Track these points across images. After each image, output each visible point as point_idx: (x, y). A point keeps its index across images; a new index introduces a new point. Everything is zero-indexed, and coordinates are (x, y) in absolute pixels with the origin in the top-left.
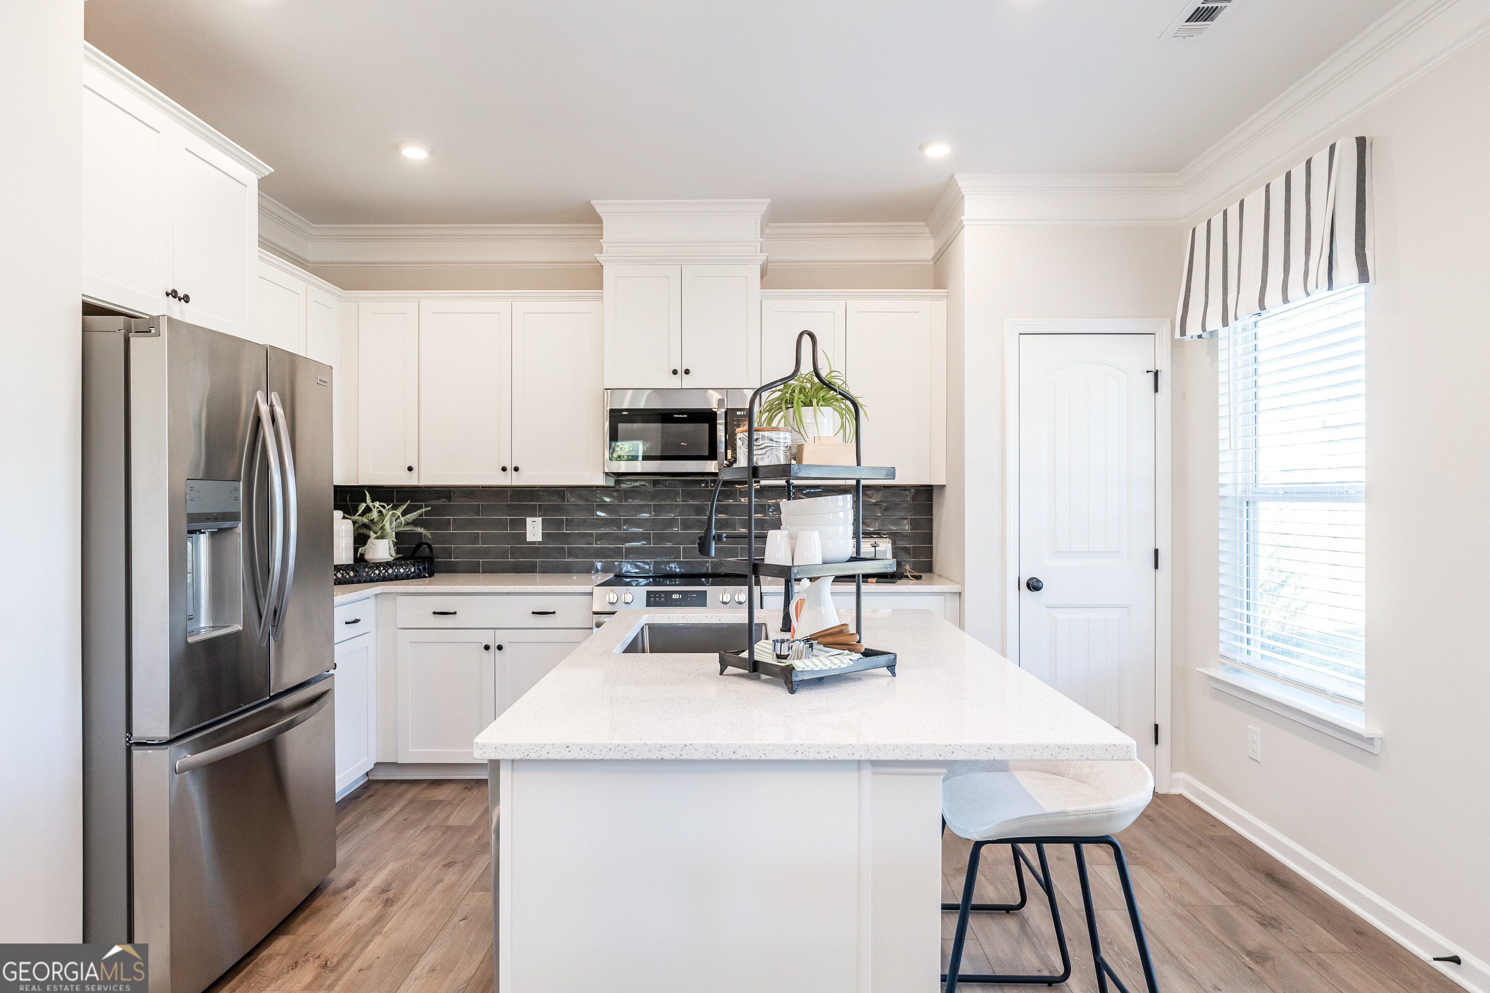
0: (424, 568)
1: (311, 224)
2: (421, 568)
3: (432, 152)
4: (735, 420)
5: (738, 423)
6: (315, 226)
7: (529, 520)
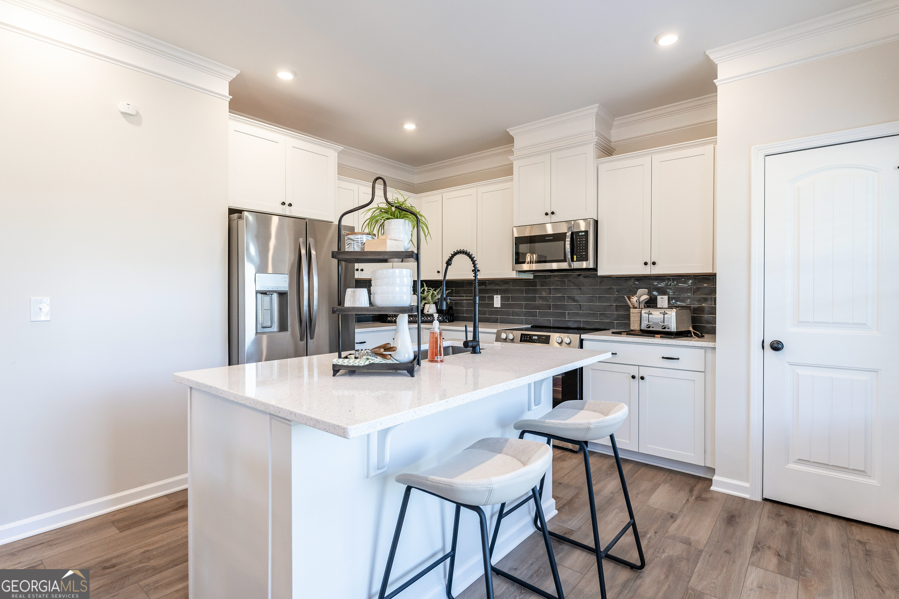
0: (446, 318)
1: (414, 168)
2: (444, 318)
3: (417, 125)
4: (578, 238)
5: (580, 239)
6: (416, 168)
7: (495, 296)
